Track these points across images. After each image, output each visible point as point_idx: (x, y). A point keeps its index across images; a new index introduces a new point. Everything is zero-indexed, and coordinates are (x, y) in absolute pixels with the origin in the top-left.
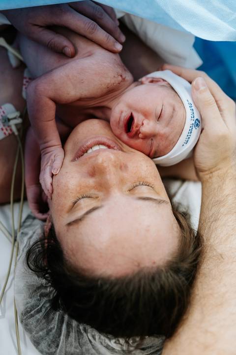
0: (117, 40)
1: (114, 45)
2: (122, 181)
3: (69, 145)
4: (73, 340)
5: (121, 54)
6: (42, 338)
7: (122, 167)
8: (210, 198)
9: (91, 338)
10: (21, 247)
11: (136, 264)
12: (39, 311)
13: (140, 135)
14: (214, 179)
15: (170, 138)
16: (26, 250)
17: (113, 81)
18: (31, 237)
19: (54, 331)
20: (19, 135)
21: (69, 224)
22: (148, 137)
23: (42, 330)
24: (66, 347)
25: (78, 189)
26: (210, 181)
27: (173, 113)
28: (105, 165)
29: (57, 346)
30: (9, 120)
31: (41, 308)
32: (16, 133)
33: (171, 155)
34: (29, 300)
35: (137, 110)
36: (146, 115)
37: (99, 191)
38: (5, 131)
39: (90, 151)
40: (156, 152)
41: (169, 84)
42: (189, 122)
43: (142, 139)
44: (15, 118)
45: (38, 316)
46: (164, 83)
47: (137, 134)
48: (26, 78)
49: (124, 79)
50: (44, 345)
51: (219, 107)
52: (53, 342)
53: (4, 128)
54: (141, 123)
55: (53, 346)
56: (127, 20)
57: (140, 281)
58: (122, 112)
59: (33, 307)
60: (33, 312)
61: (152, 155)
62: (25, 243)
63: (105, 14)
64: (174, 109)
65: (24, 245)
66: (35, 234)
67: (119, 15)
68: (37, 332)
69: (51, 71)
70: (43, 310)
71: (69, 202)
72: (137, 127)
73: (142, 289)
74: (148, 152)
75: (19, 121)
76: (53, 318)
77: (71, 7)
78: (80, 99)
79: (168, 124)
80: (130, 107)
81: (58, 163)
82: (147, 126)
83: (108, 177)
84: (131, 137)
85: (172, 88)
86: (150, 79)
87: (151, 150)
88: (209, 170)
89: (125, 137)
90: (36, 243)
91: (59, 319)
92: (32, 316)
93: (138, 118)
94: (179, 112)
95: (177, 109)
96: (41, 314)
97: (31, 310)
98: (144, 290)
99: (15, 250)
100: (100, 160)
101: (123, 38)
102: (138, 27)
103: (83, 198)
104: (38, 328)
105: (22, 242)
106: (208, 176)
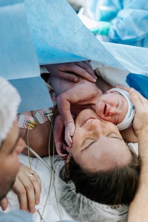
0: (94, 78)
1: (93, 79)
2: (104, 133)
3: (77, 121)
4: (86, 209)
5: (96, 83)
6: (71, 210)
7: (103, 127)
8: (142, 141)
9: (94, 206)
10: (56, 171)
11: (115, 163)
12: (68, 197)
13: (110, 114)
14: (143, 132)
15: (123, 114)
16: (59, 171)
17: (94, 92)
18: (60, 166)
19: (76, 206)
20: (52, 121)
21: (82, 151)
22: (113, 115)
23: (70, 205)
24: (83, 213)
25: (84, 136)
26: (141, 133)
27: (123, 103)
28: (96, 124)
29: (79, 212)
30: (47, 114)
31: (69, 195)
32: (50, 120)
33: (124, 123)
34: (63, 193)
35: (107, 103)
36: (112, 105)
37: (94, 136)
38: (45, 119)
39: (87, 122)
40: (117, 122)
41: (119, 92)
42: (130, 107)
43: (111, 116)
44: (50, 113)
45: (69, 199)
46: (117, 92)
47: (109, 113)
48: (53, 96)
49: (98, 92)
50: (72, 213)
51: (141, 102)
52: (77, 210)
53: (44, 118)
54: (110, 109)
55: (77, 212)
56: (97, 71)
57: (117, 171)
58: (101, 105)
59: (65, 196)
60: (65, 198)
61: (116, 123)
62: (58, 168)
63: (88, 67)
64: (123, 102)
65: (57, 169)
66: (62, 164)
67: (94, 69)
68: (68, 207)
69: (67, 90)
70: (70, 196)
71: (81, 142)
72: (108, 110)
73: (118, 175)
74: (114, 122)
75: (52, 114)
76: (75, 201)
77: (75, 64)
78: (80, 101)
79: (121, 108)
80: (104, 102)
81: (73, 131)
82: (113, 110)
83: (98, 129)
84: (106, 116)
85: (121, 94)
86: (110, 92)
87: (115, 121)
88: (140, 129)
89: (103, 116)
90: (63, 167)
91: (78, 200)
92: (65, 199)
93: (108, 107)
94: (126, 103)
95: (124, 101)
96: (69, 198)
97: (64, 197)
98: (120, 175)
99: (53, 173)
100: (94, 123)
101: (96, 78)
102: (102, 74)
103: (87, 139)
104: (69, 205)
105: (56, 168)
106: (140, 132)
